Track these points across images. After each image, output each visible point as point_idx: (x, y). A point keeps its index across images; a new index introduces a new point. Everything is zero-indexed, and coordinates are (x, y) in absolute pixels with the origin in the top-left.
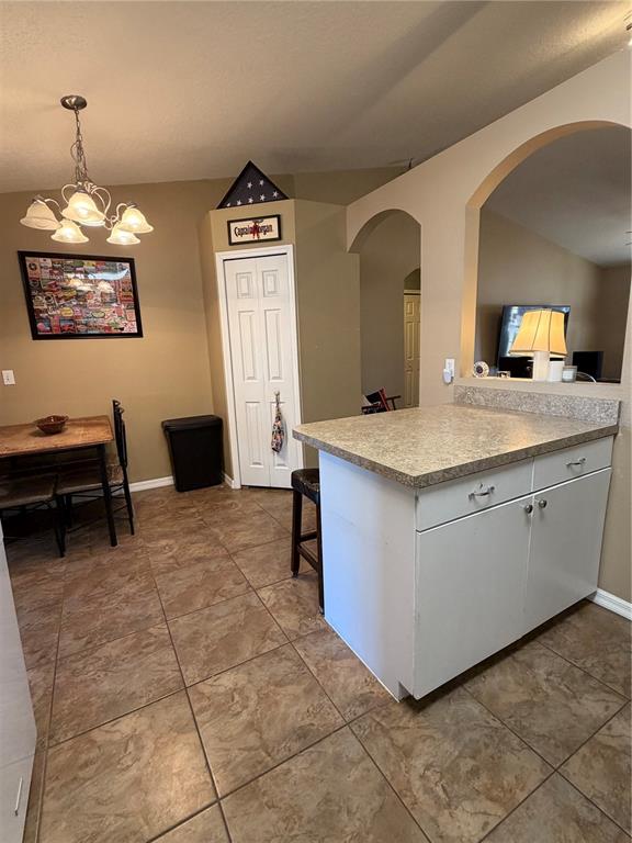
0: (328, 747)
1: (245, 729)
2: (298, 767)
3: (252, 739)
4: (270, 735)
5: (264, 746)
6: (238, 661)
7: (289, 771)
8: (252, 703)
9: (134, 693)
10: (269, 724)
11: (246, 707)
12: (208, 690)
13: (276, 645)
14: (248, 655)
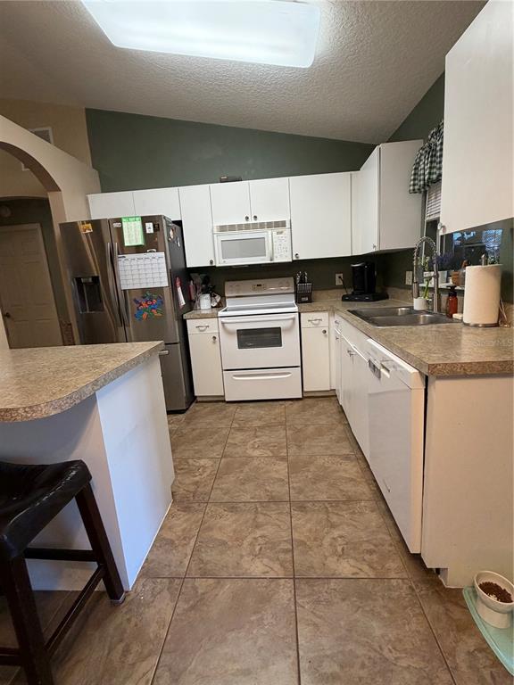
0: (226, 498)
1: (263, 525)
2: (246, 498)
3: (261, 519)
4: (250, 516)
5: (256, 512)
6: (240, 583)
7: (252, 498)
8: (249, 539)
9: (343, 600)
10: (248, 521)
11: (255, 538)
12: (277, 566)
13: (198, 583)
14: (228, 585)
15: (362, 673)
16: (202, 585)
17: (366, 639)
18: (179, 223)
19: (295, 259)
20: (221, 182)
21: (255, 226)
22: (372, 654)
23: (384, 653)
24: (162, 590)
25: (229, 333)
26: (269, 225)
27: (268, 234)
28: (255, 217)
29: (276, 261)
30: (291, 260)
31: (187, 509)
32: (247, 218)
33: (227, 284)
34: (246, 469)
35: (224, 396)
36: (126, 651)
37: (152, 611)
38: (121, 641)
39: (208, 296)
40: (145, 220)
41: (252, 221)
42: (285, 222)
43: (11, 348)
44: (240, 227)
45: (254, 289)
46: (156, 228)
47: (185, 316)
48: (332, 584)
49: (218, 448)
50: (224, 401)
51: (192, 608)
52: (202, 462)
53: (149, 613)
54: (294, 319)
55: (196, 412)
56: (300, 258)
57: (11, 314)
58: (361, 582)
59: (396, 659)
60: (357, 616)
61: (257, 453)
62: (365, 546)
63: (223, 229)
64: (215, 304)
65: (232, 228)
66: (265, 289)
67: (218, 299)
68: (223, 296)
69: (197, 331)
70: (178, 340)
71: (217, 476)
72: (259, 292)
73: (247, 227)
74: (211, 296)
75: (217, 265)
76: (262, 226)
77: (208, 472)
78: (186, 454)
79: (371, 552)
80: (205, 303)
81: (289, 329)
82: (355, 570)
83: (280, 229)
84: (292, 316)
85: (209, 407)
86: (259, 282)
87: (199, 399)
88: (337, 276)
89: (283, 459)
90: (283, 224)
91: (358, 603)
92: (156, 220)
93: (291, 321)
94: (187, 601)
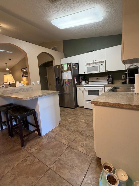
2: (72, 129)
9: (75, 154)
12: (67, 143)
13: (52, 139)
14: (57, 142)
15: (67, 167)
16: (53, 140)
17: (73, 162)
18: (78, 64)
19: (106, 71)
20: (88, 52)
21: (95, 63)
22: (71, 165)
23: (74, 166)
24: (47, 138)
25: (86, 91)
26: (99, 62)
27: (99, 65)
28: (96, 61)
29: (101, 72)
30: (105, 72)
31: (60, 127)
32: (94, 61)
33: (90, 78)
34: (77, 123)
35: (84, 107)
36: (36, 144)
37: (43, 140)
38: (37, 142)
39: (84, 81)
40: (68, 64)
41: (95, 62)
42: (104, 61)
43: (42, 90)
44: (92, 63)
45: (96, 80)
46: (70, 66)
47: (76, 86)
48: (75, 151)
49: (75, 118)
50: (84, 108)
51: (49, 143)
52: (69, 119)
53: (43, 141)
54: (103, 88)
55: (77, 109)
56: (108, 71)
57: (51, 84)
58: (81, 153)
59: (75, 168)
60: (75, 158)
61: (82, 121)
62: (89, 147)
63: (87, 64)
64: (86, 83)
65: (90, 64)
66: (99, 80)
67: (87, 82)
68: (88, 81)
69: (79, 90)
70: (73, 91)
71: (70, 123)
72: (98, 80)
73: (93, 63)
74: (85, 81)
75: (86, 74)
76: (97, 63)
77: (69, 121)
78: (68, 117)
79: (89, 149)
80: (84, 82)
81: (101, 91)
82: (82, 150)
83: (102, 63)
84: (102, 87)
85: (80, 109)
86: (98, 78)
87: (79, 106)
88: (123, 76)
89: (87, 123)
90: (103, 62)
91: (77, 156)
92: (70, 64)
93: (102, 89)
94: (49, 141)
